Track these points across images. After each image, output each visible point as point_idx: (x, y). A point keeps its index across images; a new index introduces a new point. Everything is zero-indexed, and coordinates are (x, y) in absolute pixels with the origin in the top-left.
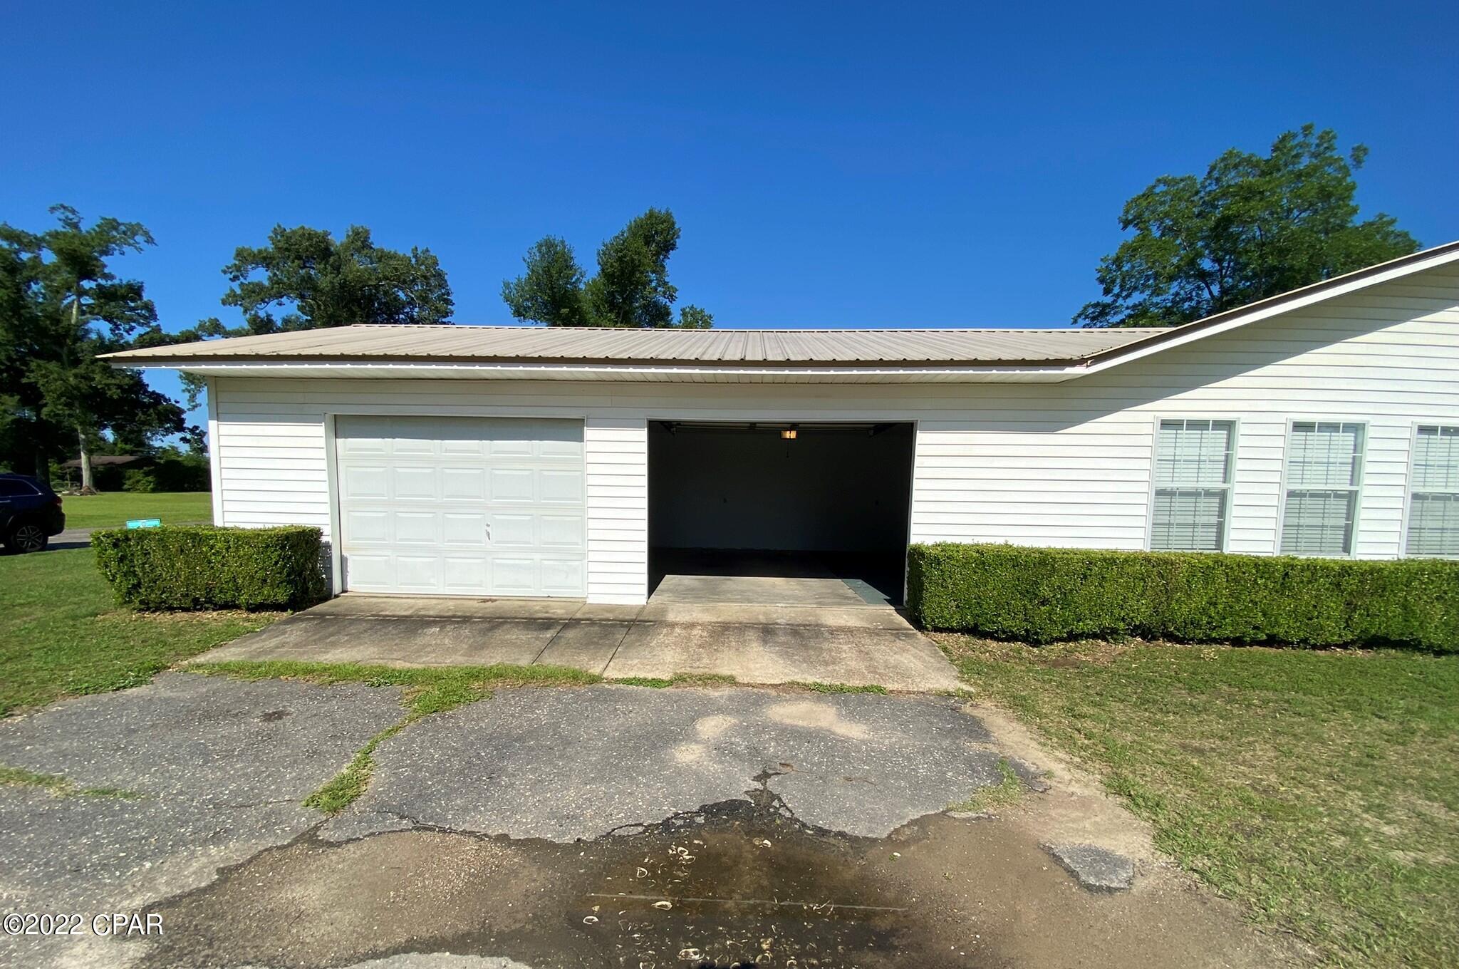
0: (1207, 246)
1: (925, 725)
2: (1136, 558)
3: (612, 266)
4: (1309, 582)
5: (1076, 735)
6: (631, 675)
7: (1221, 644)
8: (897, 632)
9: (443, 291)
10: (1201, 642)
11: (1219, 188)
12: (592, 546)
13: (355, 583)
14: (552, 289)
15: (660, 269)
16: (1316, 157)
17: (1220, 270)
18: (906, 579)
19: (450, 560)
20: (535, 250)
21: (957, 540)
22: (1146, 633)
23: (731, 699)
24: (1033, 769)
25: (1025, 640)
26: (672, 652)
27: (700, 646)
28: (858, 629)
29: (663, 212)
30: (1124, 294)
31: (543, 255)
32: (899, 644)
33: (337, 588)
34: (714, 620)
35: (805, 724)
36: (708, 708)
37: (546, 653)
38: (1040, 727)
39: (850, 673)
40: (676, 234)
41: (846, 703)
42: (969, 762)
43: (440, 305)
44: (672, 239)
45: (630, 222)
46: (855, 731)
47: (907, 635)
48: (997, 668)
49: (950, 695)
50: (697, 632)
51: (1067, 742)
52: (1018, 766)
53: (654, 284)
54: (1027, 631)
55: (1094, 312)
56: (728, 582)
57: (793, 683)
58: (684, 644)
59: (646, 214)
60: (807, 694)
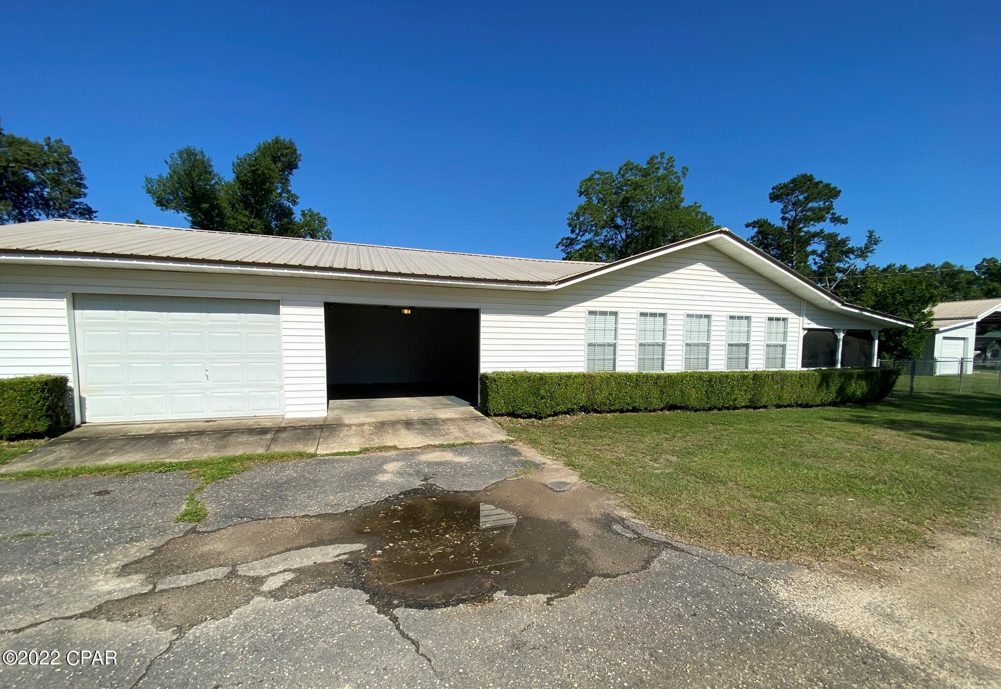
0: (619, 211)
1: (494, 454)
2: (580, 375)
3: (245, 175)
4: (646, 383)
5: (555, 450)
6: (335, 451)
7: (616, 413)
8: (477, 419)
9: (76, 176)
10: (608, 412)
11: (624, 180)
12: (287, 381)
13: (93, 416)
14: (192, 187)
15: (285, 182)
16: (666, 170)
17: (626, 225)
18: (479, 391)
19: (177, 395)
20: (176, 156)
21: (503, 370)
22: (585, 409)
23: (397, 455)
24: (538, 462)
25: (535, 417)
26: (355, 439)
27: (371, 434)
28: (457, 419)
29: (287, 140)
30: (581, 234)
31: (184, 161)
32: (479, 423)
33: (78, 420)
34: (376, 421)
35: (439, 460)
36: (386, 461)
37: (273, 446)
38: (541, 449)
39: (456, 438)
40: (298, 158)
41: (457, 450)
42: (513, 463)
43: (73, 188)
44: (295, 161)
45: (259, 144)
46: (464, 459)
47: (481, 419)
48: (525, 429)
49: (504, 442)
50: (365, 427)
51: (552, 453)
52: (532, 462)
53: (279, 191)
54: (536, 412)
55: (566, 243)
56: (374, 402)
57: (429, 445)
58: (362, 434)
59: (273, 140)
60: (437, 449)
